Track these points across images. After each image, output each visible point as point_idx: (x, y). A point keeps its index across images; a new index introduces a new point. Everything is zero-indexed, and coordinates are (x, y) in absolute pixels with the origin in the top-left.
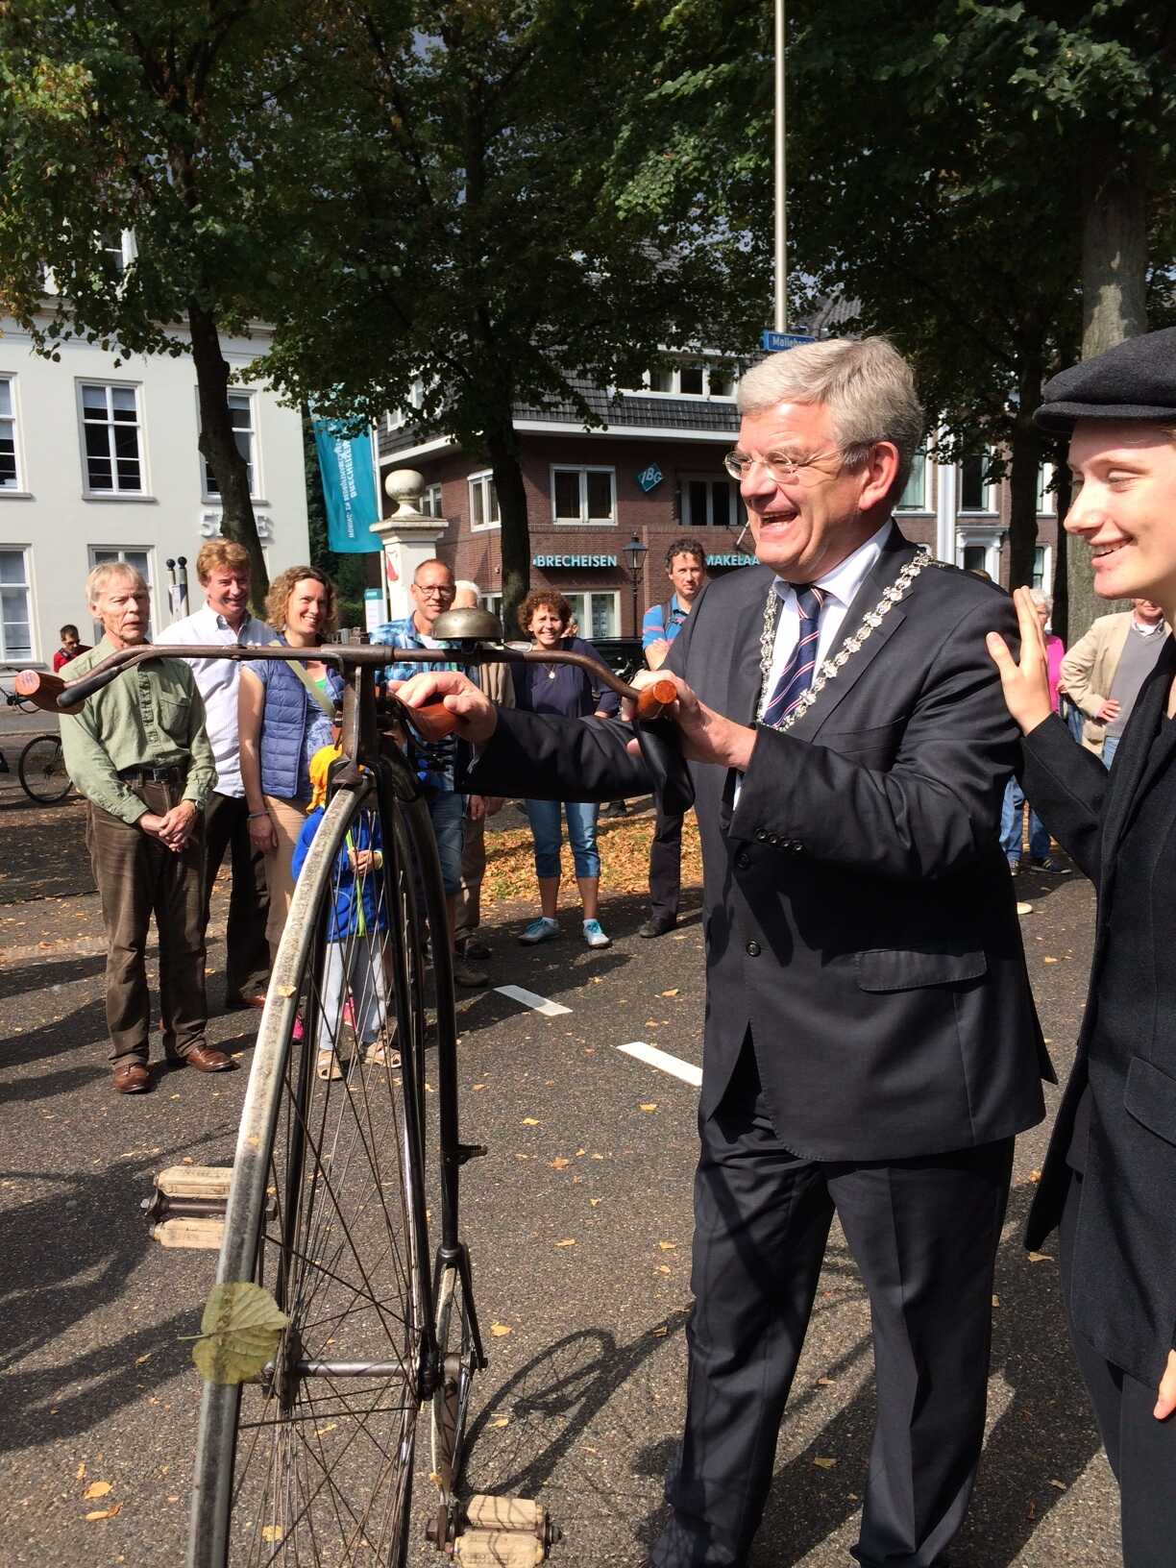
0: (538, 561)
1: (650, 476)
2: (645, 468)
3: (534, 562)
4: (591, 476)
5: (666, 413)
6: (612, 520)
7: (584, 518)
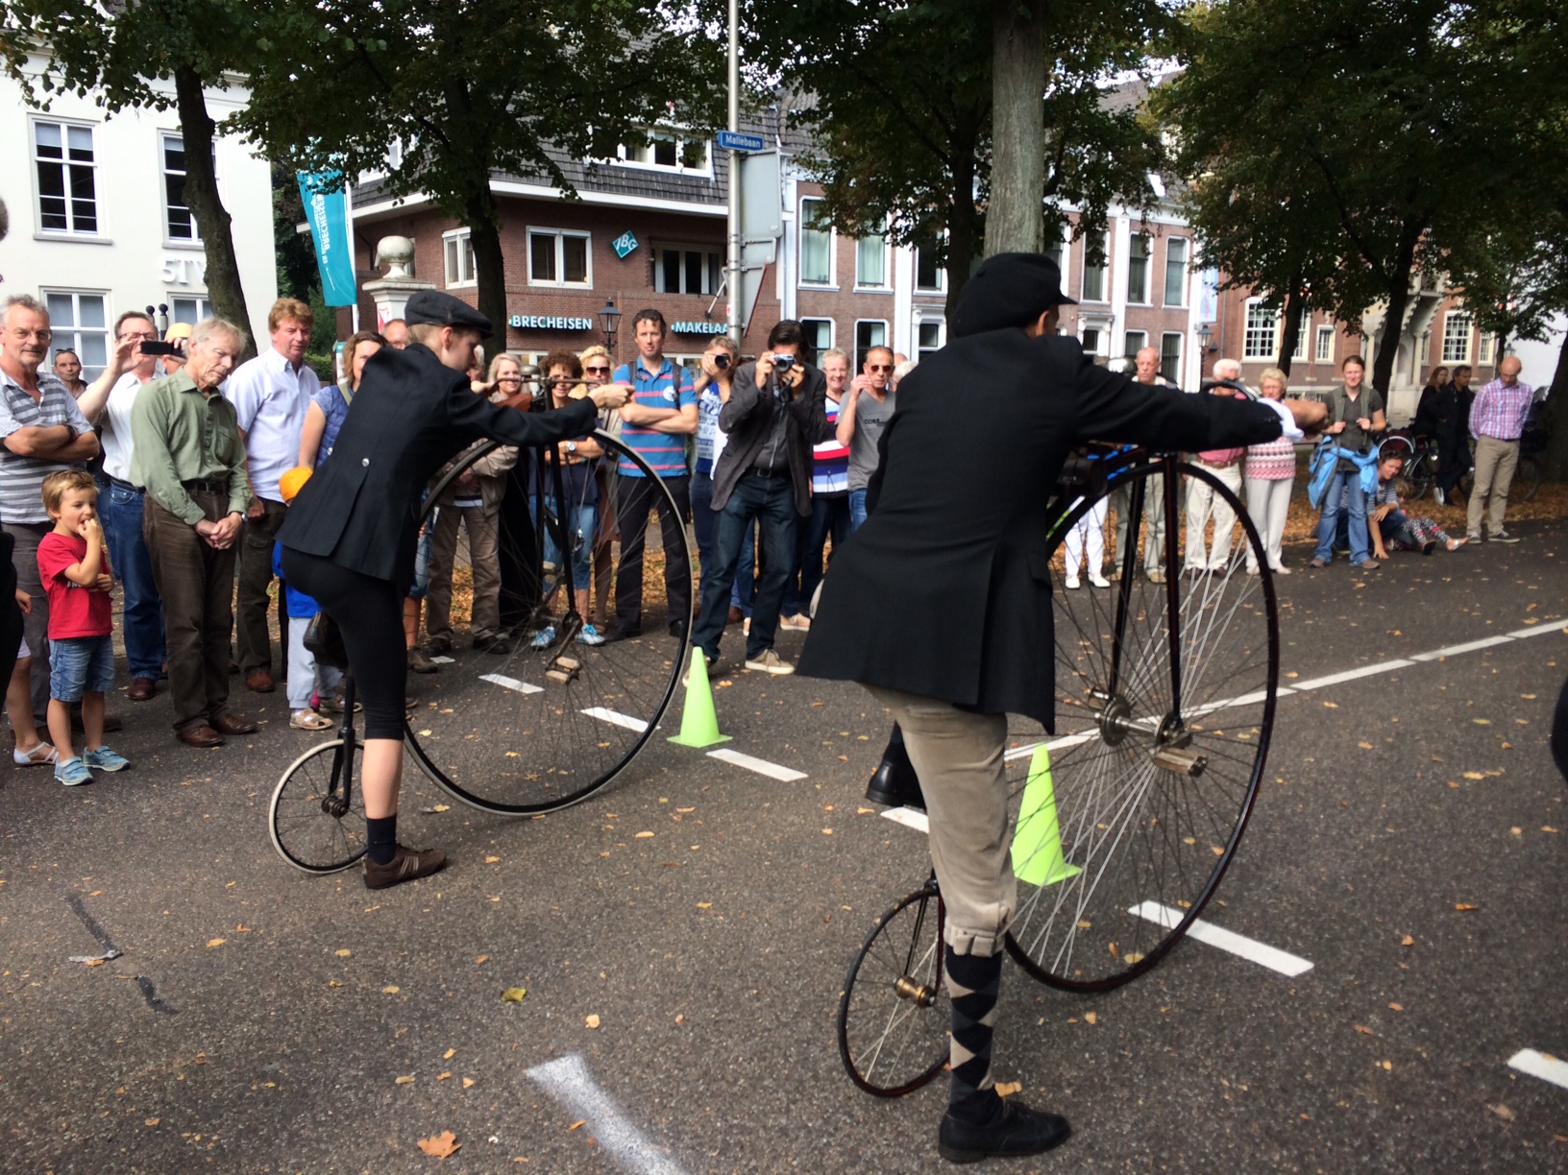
0: (514, 321)
1: (625, 243)
2: (619, 234)
3: (510, 322)
4: (567, 240)
5: (640, 182)
6: (587, 284)
7: (559, 282)
